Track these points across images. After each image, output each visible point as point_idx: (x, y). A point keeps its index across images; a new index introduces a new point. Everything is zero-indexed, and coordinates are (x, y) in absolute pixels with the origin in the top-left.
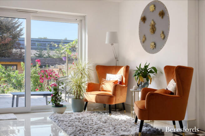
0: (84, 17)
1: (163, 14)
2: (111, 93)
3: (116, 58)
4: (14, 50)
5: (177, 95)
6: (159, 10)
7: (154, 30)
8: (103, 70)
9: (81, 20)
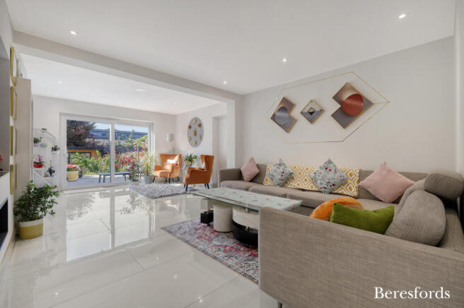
0: (152, 124)
1: (200, 125)
2: (170, 171)
3: (174, 150)
4: (87, 140)
5: (206, 171)
6: (198, 123)
7: (195, 134)
8: (165, 157)
9: (151, 126)
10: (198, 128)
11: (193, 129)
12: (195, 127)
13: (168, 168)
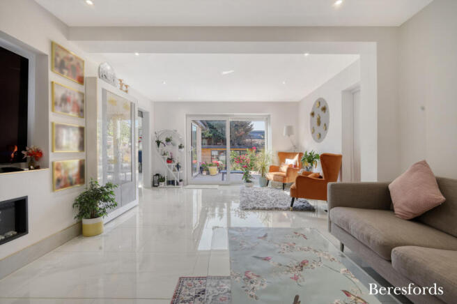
0: (269, 116)
1: (324, 109)
2: (285, 174)
3: (295, 147)
4: (247, 140)
5: (323, 179)
6: (322, 106)
7: (319, 123)
8: (283, 156)
9: (267, 119)
10: (322, 113)
11: (316, 116)
12: (319, 112)
13: (284, 169)
